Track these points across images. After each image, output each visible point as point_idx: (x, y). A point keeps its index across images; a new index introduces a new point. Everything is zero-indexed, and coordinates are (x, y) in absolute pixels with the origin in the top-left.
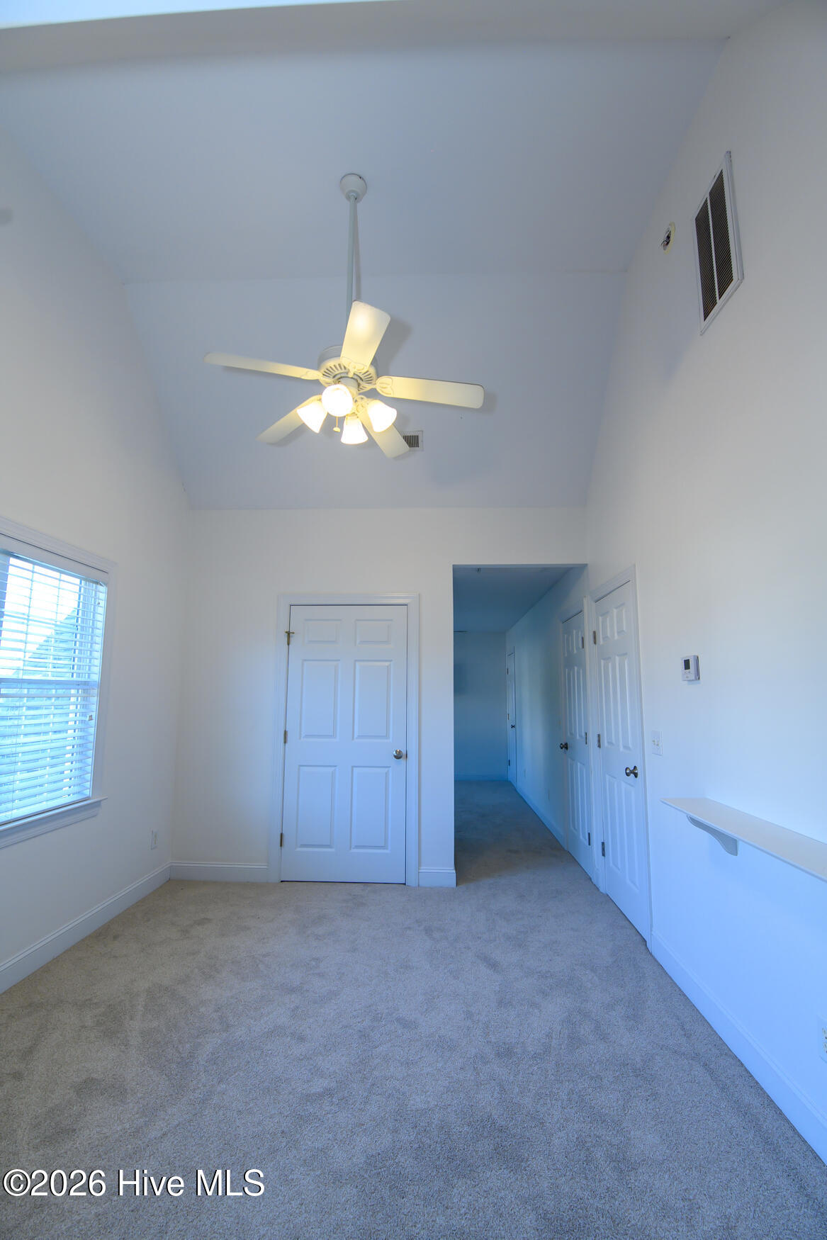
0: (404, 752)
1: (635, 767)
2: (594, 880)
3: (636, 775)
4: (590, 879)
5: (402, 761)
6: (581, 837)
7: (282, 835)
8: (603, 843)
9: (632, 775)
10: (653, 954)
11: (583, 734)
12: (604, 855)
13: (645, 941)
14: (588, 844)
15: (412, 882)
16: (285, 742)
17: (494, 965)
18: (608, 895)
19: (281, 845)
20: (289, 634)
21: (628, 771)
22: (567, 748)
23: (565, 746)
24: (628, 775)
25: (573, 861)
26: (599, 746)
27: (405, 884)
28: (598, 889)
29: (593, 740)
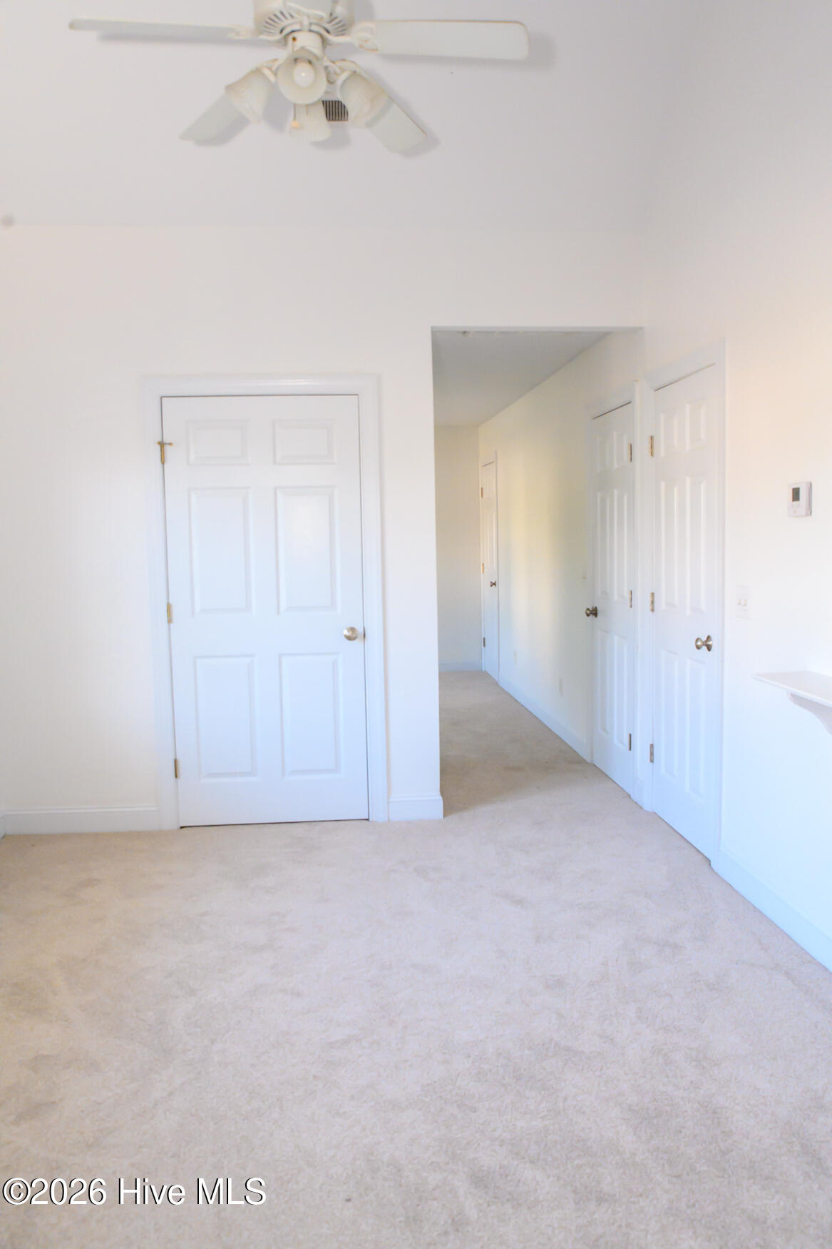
0: (360, 630)
1: (709, 638)
2: (635, 797)
3: (709, 648)
4: (630, 796)
5: (357, 644)
6: (616, 741)
7: (176, 761)
8: (652, 746)
9: (704, 648)
10: (719, 873)
11: (627, 595)
12: (652, 761)
13: (708, 861)
14: (628, 748)
15: (378, 816)
16: (170, 621)
17: (519, 902)
18: (655, 813)
19: (176, 776)
20: (162, 444)
21: (699, 643)
22: (596, 615)
23: (594, 612)
24: (698, 648)
25: (600, 775)
26: (653, 610)
27: (368, 820)
28: (641, 808)
29: (642, 601)
